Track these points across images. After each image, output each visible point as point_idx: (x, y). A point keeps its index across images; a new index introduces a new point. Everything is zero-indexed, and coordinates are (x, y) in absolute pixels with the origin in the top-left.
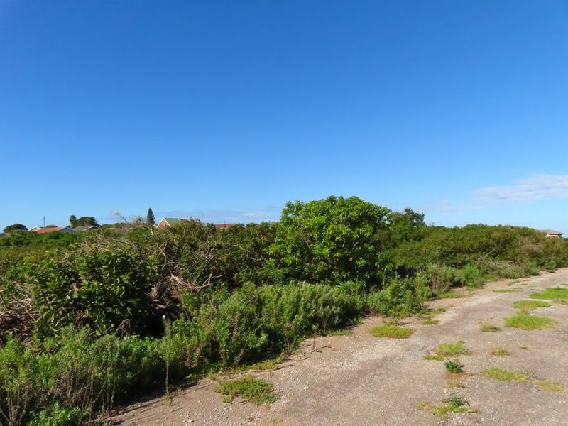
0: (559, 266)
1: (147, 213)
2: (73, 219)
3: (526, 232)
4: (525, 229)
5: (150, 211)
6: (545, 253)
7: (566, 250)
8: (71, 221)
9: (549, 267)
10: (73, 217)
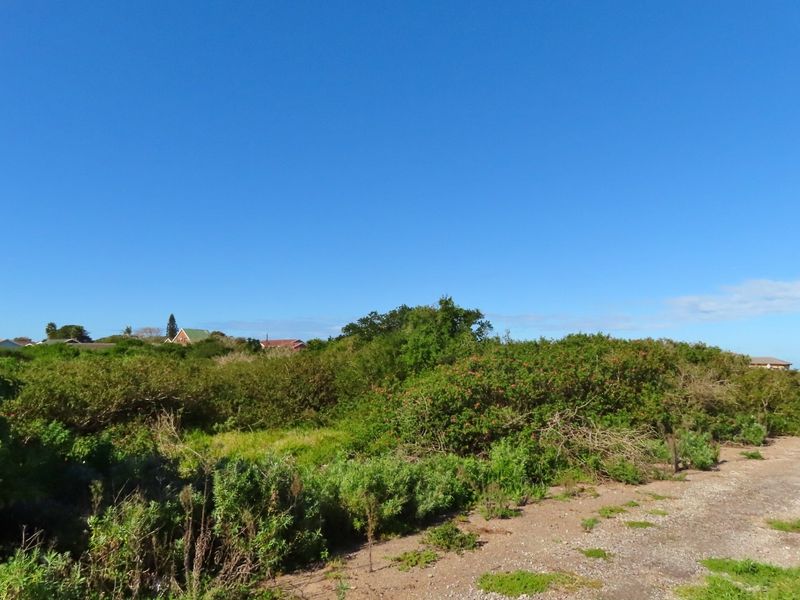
0: (775, 432)
1: (168, 322)
2: (51, 330)
3: (701, 356)
4: (700, 348)
5: (172, 319)
6: (742, 403)
7: (793, 395)
8: (48, 331)
9: (750, 437)
10: (52, 325)
